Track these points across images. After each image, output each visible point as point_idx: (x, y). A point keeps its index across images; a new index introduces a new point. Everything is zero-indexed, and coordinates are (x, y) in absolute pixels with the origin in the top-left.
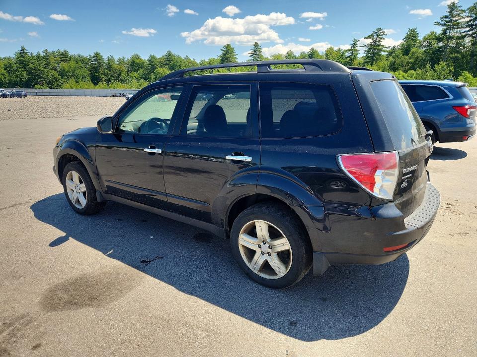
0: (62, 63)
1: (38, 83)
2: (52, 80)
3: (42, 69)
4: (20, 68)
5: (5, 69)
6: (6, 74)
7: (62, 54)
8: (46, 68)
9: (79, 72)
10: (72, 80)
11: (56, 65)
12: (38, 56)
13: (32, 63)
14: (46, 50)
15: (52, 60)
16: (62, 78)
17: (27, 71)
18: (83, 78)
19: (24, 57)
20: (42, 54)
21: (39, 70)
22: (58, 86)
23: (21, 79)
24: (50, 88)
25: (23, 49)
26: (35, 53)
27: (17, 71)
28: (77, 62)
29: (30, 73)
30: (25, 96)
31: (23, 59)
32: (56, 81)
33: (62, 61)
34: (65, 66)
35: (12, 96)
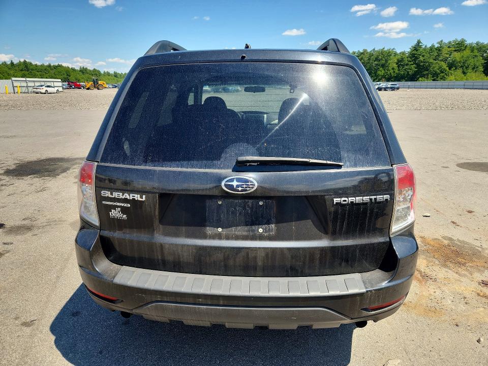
0: (455, 53)
1: (423, 76)
2: (439, 71)
3: (432, 61)
4: (410, 61)
5: (397, 64)
6: (396, 69)
7: (458, 43)
8: (435, 60)
9: (471, 62)
10: (459, 71)
11: (448, 56)
12: (432, 48)
13: (423, 56)
14: (442, 41)
15: (445, 51)
16: (450, 69)
17: (416, 64)
18: (473, 69)
19: (417, 51)
20: (437, 46)
21: (428, 62)
22: (443, 78)
23: (408, 72)
24: (434, 80)
25: (419, 42)
26: (429, 46)
27: (407, 65)
28: (472, 51)
29: (418, 65)
30: (398, 88)
31: (416, 52)
32: (443, 72)
33: (455, 51)
34: (457, 56)
35: (386, 89)
